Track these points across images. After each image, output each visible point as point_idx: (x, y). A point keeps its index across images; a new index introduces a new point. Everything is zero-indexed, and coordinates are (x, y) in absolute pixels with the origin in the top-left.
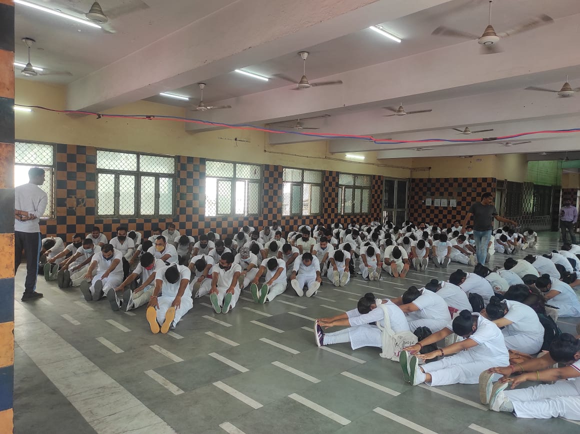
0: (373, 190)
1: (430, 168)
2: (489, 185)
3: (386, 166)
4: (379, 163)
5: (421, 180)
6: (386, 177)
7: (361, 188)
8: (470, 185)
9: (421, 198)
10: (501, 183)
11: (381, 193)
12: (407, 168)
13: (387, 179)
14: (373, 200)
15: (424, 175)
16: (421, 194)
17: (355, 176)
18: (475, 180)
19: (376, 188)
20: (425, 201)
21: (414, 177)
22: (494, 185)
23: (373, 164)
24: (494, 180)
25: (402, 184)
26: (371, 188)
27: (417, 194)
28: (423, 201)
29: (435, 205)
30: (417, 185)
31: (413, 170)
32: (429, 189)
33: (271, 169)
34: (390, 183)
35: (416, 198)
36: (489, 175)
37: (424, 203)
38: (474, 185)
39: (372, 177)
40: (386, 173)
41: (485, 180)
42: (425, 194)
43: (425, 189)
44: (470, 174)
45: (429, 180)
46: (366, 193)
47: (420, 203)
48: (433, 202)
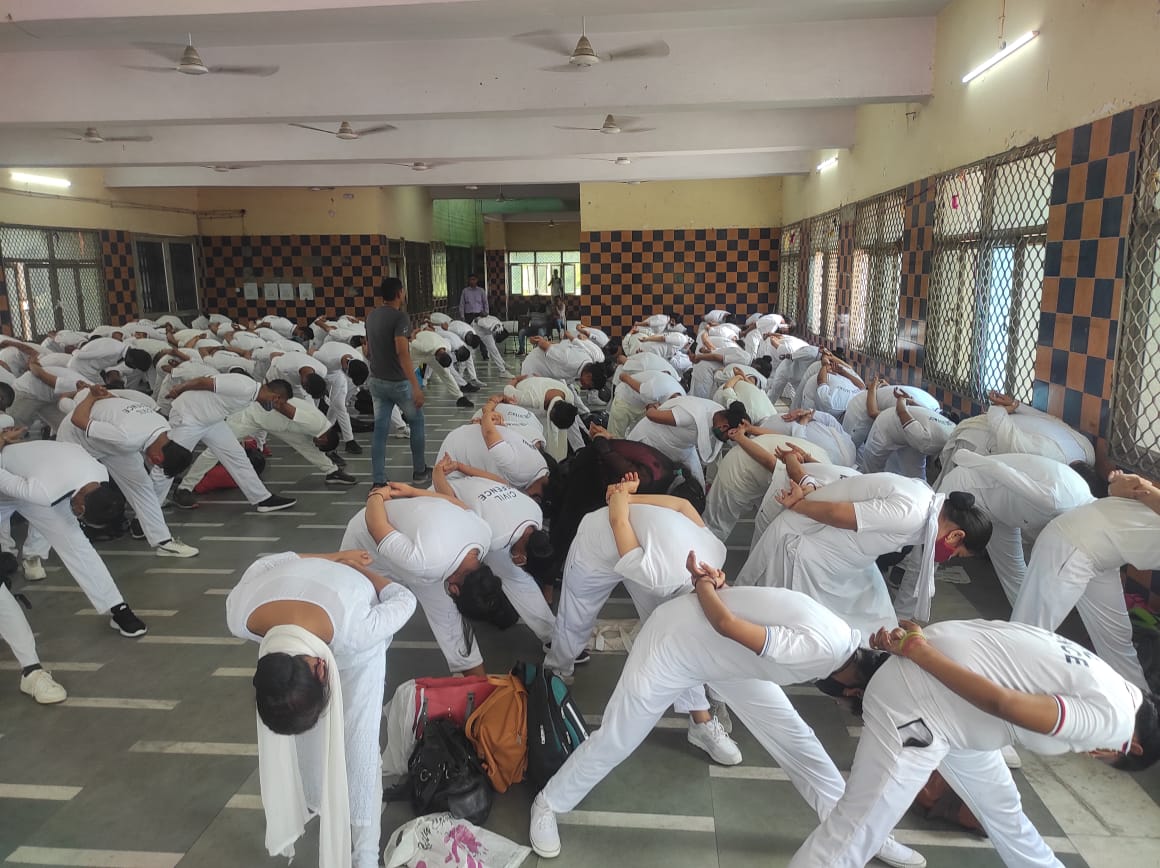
0: (109, 269)
1: (243, 211)
2: (376, 250)
3: (134, 205)
4: (113, 198)
5: (226, 240)
6: (141, 234)
7: (75, 265)
8: (336, 251)
9: (231, 283)
10: (395, 245)
11: (132, 275)
12: (187, 211)
13: (142, 239)
14: (112, 295)
15: (233, 229)
16: (229, 272)
17: (51, 233)
18: (346, 239)
19: (116, 262)
20: (242, 290)
21: (207, 233)
22: (384, 250)
23: (97, 201)
24: (382, 238)
25: (180, 249)
26: (102, 264)
27: (220, 272)
28: (238, 290)
29: (267, 297)
30: (218, 252)
31: (201, 215)
32: (248, 262)
34: (149, 249)
35: (220, 283)
36: (372, 228)
37: (241, 295)
38: (346, 250)
39: (104, 235)
40: (135, 223)
41: (365, 239)
42: (239, 272)
43: (238, 262)
44: (335, 227)
45: (246, 240)
46: (90, 280)
47: (230, 294)
48: (261, 292)
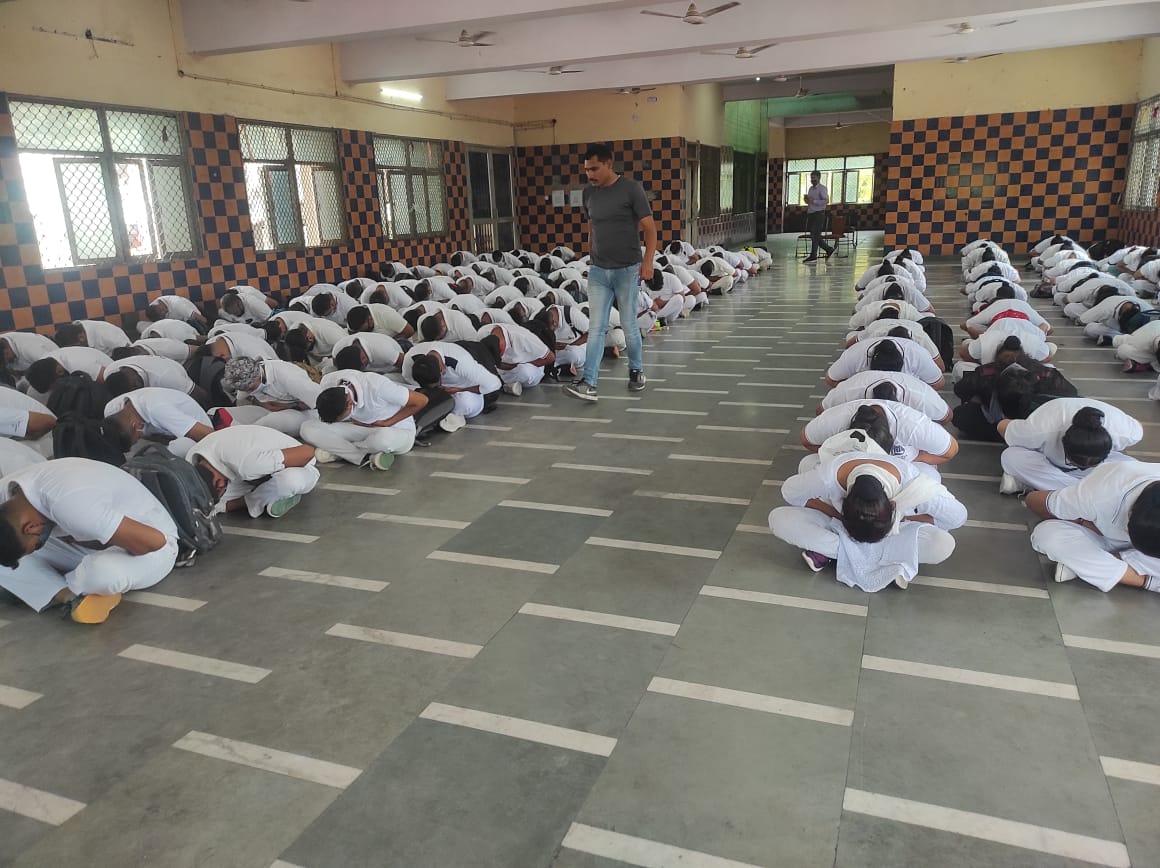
0: (449, 177)
1: (554, 121)
2: (676, 153)
3: (467, 118)
4: (452, 110)
5: (538, 150)
6: (470, 145)
7: (424, 172)
8: (638, 156)
9: (541, 192)
10: (692, 147)
11: (465, 183)
12: (507, 123)
13: (473, 149)
14: (451, 200)
15: (543, 138)
16: (540, 181)
17: (409, 142)
18: (647, 143)
19: (454, 171)
20: (550, 197)
21: (521, 145)
22: (683, 153)
23: (440, 113)
24: (682, 140)
25: (500, 160)
26: (443, 171)
27: (531, 182)
28: (547, 198)
29: (573, 204)
30: (530, 162)
31: (518, 127)
32: (557, 170)
33: (207, 126)
34: (477, 158)
35: (532, 191)
36: (672, 132)
37: (550, 201)
38: (647, 154)
39: (442, 145)
40: (469, 135)
41: (666, 142)
42: (548, 181)
43: (548, 171)
44: (637, 132)
45: (556, 149)
46: (435, 185)
47: (540, 202)
48: (567, 198)
